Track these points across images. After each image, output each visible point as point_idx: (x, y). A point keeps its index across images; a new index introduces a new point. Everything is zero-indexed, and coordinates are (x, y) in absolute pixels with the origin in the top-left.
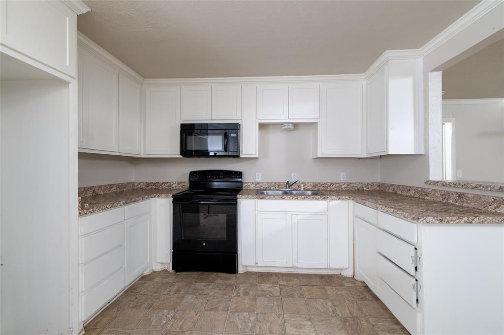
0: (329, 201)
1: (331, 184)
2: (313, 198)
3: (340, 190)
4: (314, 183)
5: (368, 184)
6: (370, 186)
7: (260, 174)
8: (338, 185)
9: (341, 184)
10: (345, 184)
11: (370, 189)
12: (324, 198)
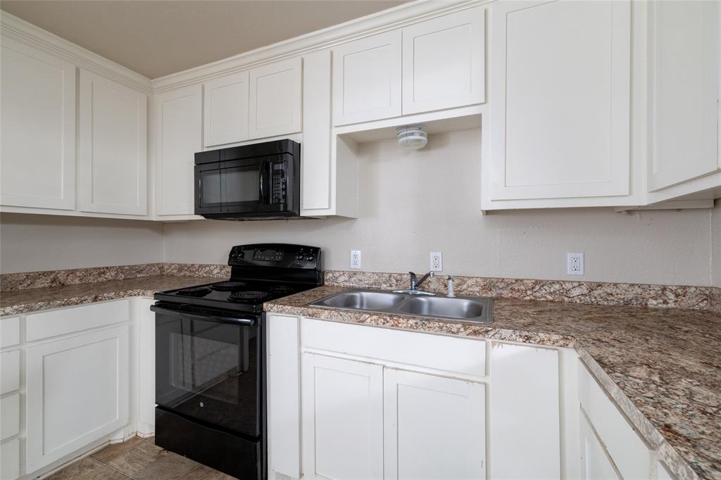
0: (494, 344)
1: (536, 282)
2: (441, 328)
3: (562, 302)
4: (485, 279)
5: (664, 289)
6: (672, 297)
7: (359, 252)
8: (557, 286)
9: (568, 286)
10: (580, 285)
11: (671, 305)
12: (475, 333)
